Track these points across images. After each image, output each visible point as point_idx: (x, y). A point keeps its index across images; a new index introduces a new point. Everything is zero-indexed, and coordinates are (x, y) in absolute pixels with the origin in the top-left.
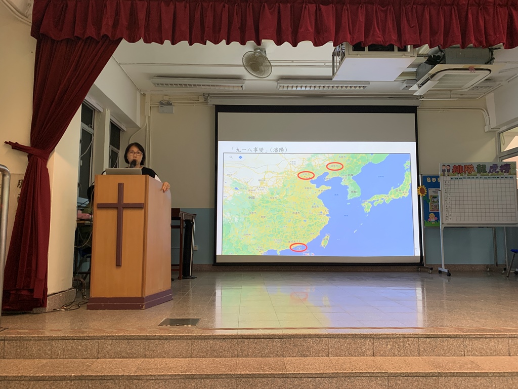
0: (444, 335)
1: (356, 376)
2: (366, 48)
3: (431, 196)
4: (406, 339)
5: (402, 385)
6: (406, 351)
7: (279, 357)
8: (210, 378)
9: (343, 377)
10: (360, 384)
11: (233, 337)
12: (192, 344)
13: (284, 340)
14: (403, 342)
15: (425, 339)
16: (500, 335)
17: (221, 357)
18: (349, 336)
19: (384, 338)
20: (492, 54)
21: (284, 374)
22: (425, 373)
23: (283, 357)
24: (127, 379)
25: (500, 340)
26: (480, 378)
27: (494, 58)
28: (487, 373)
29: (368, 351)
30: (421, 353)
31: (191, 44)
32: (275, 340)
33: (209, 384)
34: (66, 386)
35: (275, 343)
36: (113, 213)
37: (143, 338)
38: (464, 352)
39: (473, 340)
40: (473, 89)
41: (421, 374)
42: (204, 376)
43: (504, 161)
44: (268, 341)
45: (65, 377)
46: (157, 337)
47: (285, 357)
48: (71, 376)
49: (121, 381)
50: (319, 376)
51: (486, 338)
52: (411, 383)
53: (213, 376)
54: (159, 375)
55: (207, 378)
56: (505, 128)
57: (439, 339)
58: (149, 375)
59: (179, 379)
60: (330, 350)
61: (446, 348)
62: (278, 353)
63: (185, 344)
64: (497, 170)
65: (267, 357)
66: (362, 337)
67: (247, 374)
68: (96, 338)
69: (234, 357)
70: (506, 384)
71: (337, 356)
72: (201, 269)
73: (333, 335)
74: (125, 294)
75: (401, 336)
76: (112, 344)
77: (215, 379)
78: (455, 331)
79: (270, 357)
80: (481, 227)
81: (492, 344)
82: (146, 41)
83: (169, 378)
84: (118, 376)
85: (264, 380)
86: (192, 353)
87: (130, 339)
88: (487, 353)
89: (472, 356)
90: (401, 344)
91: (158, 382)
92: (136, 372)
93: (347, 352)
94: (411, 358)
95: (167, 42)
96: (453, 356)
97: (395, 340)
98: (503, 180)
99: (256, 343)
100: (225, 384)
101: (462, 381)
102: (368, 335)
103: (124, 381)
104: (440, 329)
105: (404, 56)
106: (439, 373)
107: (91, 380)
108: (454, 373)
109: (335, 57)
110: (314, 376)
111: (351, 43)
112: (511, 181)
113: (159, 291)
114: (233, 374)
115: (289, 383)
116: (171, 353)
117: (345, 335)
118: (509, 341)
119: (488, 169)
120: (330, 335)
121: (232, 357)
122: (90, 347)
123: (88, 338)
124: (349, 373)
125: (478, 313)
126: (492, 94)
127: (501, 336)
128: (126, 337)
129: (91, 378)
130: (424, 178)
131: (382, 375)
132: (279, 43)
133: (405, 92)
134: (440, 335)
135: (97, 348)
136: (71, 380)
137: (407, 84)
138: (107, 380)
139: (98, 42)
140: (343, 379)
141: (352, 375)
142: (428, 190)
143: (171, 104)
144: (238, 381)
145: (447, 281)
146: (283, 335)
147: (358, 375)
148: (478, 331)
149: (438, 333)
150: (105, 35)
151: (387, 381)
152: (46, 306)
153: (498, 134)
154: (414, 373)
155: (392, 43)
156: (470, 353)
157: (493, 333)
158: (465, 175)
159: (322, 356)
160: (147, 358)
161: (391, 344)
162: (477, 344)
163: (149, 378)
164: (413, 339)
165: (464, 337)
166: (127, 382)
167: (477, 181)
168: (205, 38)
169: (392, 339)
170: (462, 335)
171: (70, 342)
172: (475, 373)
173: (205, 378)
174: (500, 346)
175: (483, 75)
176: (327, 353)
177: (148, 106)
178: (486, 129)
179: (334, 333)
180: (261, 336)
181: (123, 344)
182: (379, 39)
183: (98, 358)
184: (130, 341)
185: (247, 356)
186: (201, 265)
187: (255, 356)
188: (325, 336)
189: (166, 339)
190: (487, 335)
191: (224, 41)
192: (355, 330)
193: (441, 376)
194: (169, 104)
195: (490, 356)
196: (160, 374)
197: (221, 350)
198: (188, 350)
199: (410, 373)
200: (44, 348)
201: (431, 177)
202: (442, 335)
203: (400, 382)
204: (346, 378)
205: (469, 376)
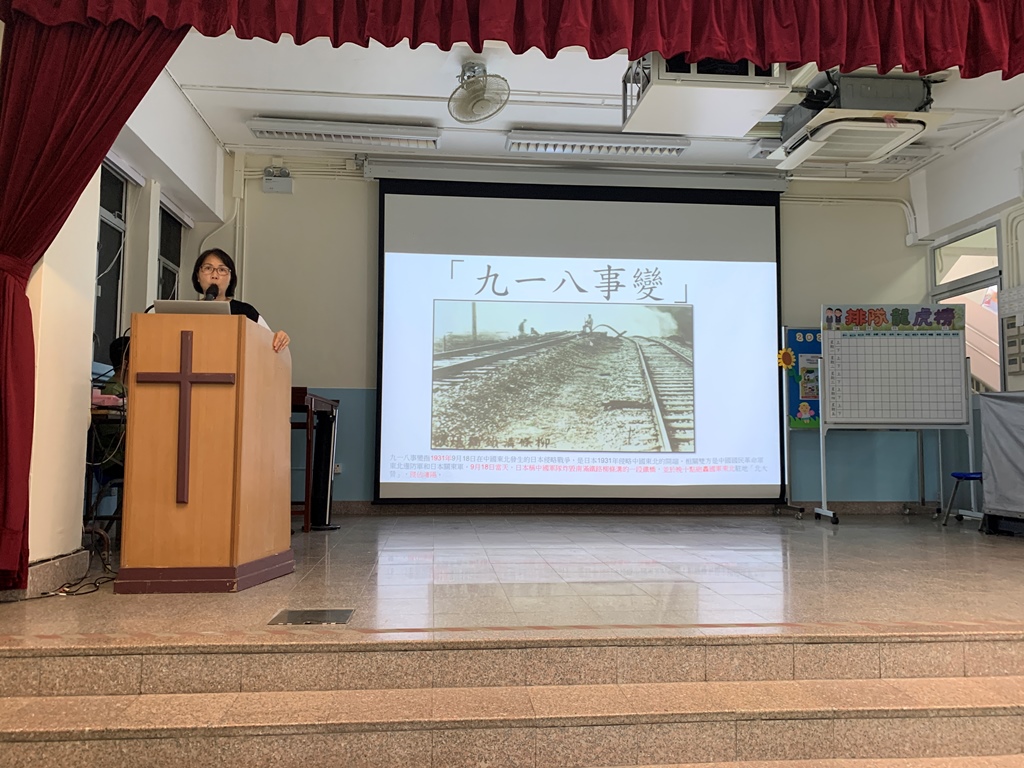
0: (843, 637)
1: (673, 720)
2: (694, 67)
3: (803, 369)
4: (769, 647)
5: (762, 737)
6: (768, 670)
7: (517, 685)
8: (377, 730)
9: (647, 723)
10: (682, 736)
11: (425, 646)
12: (340, 662)
13: (529, 650)
14: (764, 652)
15: (806, 646)
16: (948, 636)
17: (398, 687)
18: (659, 643)
19: (727, 645)
20: (929, 93)
21: (530, 720)
22: (807, 713)
23: (526, 685)
24: (204, 736)
25: (947, 645)
26: (913, 720)
27: (932, 100)
28: (925, 710)
29: (694, 671)
30: (797, 674)
31: (336, 44)
32: (510, 651)
33: (377, 743)
34: (72, 753)
35: (509, 657)
36: (170, 394)
37: (237, 650)
38: (880, 669)
39: (898, 645)
40: (887, 161)
41: (800, 716)
42: (367, 727)
43: (941, 302)
44: (495, 654)
45: (71, 733)
46: (266, 649)
47: (530, 685)
48: (82, 732)
49: (191, 739)
50: (601, 722)
51: (921, 642)
52: (780, 732)
53: (385, 727)
54: (271, 727)
55: (373, 731)
56: (945, 238)
57: (832, 646)
58: (250, 727)
59: (313, 733)
60: (621, 670)
61: (845, 663)
62: (515, 678)
63: (324, 662)
64: (929, 321)
65: (494, 685)
66: (683, 644)
67: (454, 722)
68: (136, 651)
69: (427, 686)
70: (961, 731)
71: (633, 681)
72: (348, 512)
73: (626, 640)
74: (197, 562)
75: (760, 641)
76: (170, 664)
77: (389, 733)
78: (863, 630)
79: (500, 686)
80: (895, 430)
81: (933, 653)
82: (242, 35)
83: (292, 731)
84: (185, 729)
85: (488, 732)
86: (339, 681)
87: (209, 653)
88: (922, 671)
89: (895, 677)
90: (760, 656)
91: (269, 741)
92: (222, 721)
93: (653, 674)
94: (779, 683)
95: (287, 39)
96: (858, 678)
97: (747, 648)
98: (939, 340)
99: (471, 658)
100: (408, 742)
101: (878, 727)
102: (695, 639)
103: (198, 739)
104: (834, 625)
105: (767, 86)
106: (835, 712)
107: (127, 739)
108: (863, 711)
109: (629, 85)
110: (590, 722)
111: (664, 53)
112: (955, 340)
113: (267, 555)
114: (425, 722)
115: (539, 737)
116: (294, 681)
117: (649, 640)
118: (964, 648)
119: (912, 318)
120: (621, 640)
121: (422, 686)
122: (122, 669)
123: (118, 652)
124: (660, 715)
125: (902, 594)
126: (923, 172)
127: (950, 639)
128: (201, 649)
129: (126, 735)
130: (791, 333)
131: (725, 717)
132: (519, 48)
133: (760, 164)
134: (834, 637)
135: (139, 671)
136: (84, 741)
137: (763, 146)
138: (161, 738)
139: (140, 32)
140: (647, 727)
141: (666, 719)
142: (797, 358)
143: (287, 175)
144: (435, 735)
145: (832, 533)
146: (526, 642)
147: (677, 718)
148: (906, 628)
149: (832, 635)
150: (154, 17)
151: (734, 729)
152: (26, 588)
153: (931, 252)
154: (788, 712)
155: (747, 57)
156: (890, 673)
157: (936, 633)
158: (870, 329)
159: (604, 682)
160: (246, 691)
161: (740, 655)
162: (905, 653)
163: (250, 732)
164: (782, 646)
165: (880, 641)
166: (204, 742)
167: (892, 341)
168: (367, 33)
169: (741, 647)
170: (876, 637)
171: (79, 661)
172: (902, 710)
173: (367, 731)
174: (948, 658)
175: (910, 132)
176: (614, 677)
177: (239, 177)
178: (910, 240)
179: (628, 636)
180: (480, 643)
181: (194, 664)
182: (721, 49)
183: (141, 693)
184: (209, 656)
185: (454, 684)
186: (349, 502)
187: (470, 685)
188: (610, 643)
189: (285, 652)
190: (923, 636)
191: (406, 41)
192: (668, 630)
193: (839, 718)
194: (284, 174)
195: (928, 676)
196: (274, 724)
197: (398, 674)
198: (331, 675)
199: (778, 713)
200: (24, 674)
201: (804, 332)
202: (839, 638)
203: (758, 732)
204: (654, 726)
205: (891, 717)
